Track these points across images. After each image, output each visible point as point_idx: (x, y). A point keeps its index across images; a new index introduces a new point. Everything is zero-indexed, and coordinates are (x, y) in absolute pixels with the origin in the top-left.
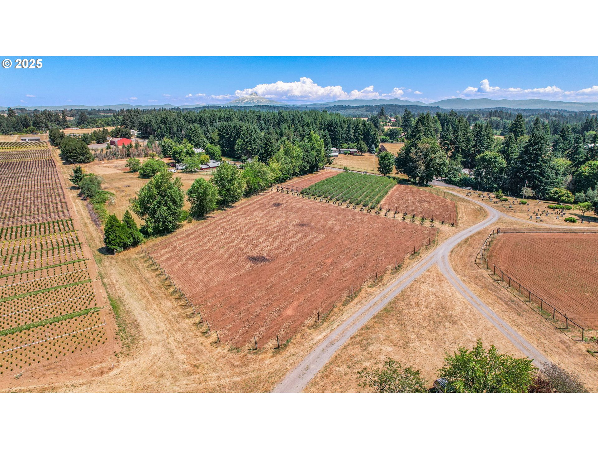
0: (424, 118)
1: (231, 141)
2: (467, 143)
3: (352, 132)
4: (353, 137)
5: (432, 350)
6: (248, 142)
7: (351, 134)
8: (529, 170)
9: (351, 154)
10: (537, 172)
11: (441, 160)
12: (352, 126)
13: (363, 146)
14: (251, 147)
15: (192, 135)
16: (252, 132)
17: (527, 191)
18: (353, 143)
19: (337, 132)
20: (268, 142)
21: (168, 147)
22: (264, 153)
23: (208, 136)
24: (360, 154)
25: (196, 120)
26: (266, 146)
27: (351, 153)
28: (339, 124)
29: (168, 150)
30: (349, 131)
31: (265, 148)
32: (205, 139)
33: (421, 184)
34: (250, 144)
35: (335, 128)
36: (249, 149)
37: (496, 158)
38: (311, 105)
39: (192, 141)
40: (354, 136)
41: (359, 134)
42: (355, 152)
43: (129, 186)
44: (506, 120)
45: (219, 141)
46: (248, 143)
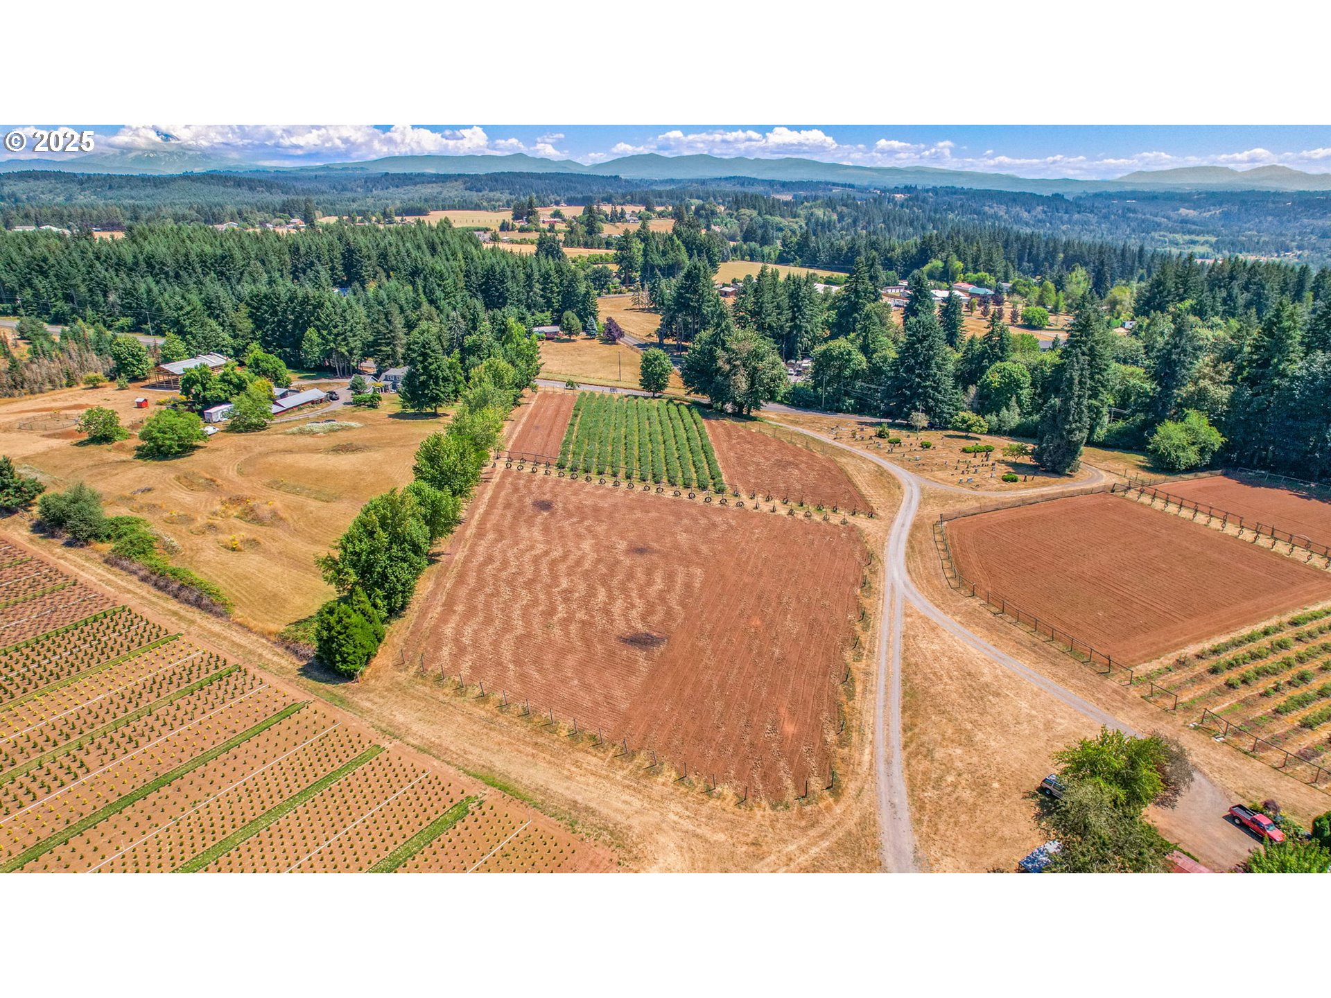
0: (699, 270)
1: (287, 330)
2: (779, 314)
3: (537, 287)
4: (541, 300)
5: (1003, 740)
6: (337, 335)
7: (535, 293)
8: (919, 383)
9: (548, 339)
10: (931, 386)
11: (775, 372)
12: (536, 276)
13: (573, 322)
14: (347, 345)
15: (187, 322)
16: (344, 311)
17: (921, 419)
18: (543, 311)
19: (508, 290)
20: (428, 351)
21: (133, 356)
22: (422, 374)
23: (224, 321)
24: (567, 337)
25: (136, 263)
26: (425, 360)
27: (548, 336)
28: (509, 274)
29: (134, 365)
30: (531, 287)
31: (421, 362)
32: (220, 329)
33: (738, 415)
34: (344, 340)
35: (502, 282)
36: (343, 350)
37: (849, 353)
38: (322, 168)
39: (189, 336)
40: (541, 296)
41: (552, 292)
42: (556, 333)
43: (149, 490)
44: (768, 217)
45: (253, 332)
46: (339, 338)
